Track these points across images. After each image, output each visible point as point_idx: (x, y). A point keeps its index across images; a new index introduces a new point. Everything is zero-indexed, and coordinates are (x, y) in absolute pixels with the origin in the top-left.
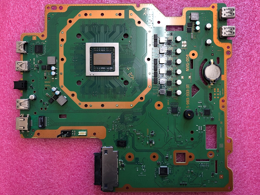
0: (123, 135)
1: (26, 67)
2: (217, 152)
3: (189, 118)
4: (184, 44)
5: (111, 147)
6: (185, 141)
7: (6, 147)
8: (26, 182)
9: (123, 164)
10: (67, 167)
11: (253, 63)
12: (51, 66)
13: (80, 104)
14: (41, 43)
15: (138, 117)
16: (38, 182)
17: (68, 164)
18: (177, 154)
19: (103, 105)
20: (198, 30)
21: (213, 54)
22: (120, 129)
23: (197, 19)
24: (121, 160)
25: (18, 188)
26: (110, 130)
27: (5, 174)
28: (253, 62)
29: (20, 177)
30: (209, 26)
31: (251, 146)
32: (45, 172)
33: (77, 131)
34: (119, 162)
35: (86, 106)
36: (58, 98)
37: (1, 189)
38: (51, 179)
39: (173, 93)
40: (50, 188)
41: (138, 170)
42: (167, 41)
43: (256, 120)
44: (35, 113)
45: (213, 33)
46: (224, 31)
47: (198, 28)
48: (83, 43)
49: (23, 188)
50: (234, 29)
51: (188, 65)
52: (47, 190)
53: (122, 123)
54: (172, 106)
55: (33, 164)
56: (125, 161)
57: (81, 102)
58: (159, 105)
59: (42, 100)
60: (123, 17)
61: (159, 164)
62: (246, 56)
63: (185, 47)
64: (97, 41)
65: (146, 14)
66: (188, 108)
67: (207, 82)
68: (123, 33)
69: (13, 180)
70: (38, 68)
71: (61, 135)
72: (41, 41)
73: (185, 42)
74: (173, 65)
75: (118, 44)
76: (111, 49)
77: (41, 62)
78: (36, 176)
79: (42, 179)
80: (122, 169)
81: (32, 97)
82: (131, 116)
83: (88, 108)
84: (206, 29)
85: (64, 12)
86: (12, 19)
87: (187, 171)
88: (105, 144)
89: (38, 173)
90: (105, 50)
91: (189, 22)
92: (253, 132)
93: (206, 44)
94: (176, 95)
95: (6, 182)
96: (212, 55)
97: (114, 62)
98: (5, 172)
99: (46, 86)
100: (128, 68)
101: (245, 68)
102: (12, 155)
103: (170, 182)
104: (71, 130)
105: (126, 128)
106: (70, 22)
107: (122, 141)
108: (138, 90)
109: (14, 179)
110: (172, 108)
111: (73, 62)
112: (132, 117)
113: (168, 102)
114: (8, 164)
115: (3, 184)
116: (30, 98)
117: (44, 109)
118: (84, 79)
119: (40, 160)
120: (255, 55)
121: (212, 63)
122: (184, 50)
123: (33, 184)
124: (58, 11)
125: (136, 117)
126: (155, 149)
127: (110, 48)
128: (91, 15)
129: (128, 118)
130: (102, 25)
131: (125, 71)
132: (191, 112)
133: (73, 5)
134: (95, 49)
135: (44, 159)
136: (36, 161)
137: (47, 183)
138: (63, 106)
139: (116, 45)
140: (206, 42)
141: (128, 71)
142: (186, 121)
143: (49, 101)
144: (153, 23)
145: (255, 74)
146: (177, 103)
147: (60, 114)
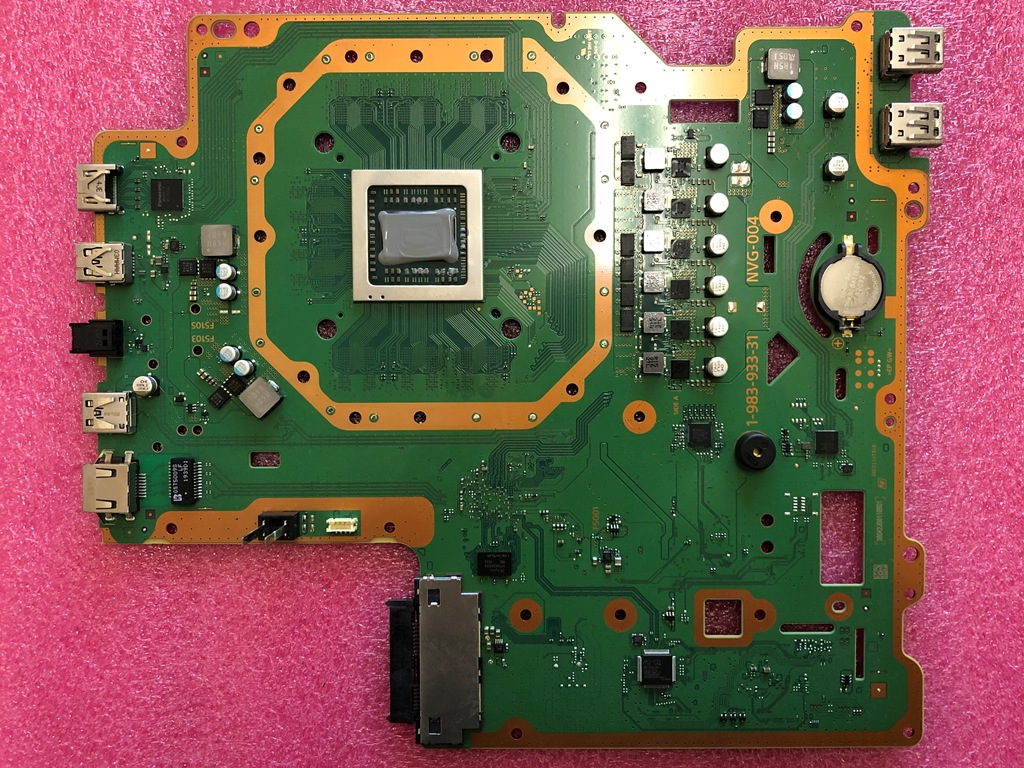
0: (500, 533)
1: (116, 266)
2: (863, 596)
3: (758, 467)
4: (741, 174)
5: (453, 578)
6: (740, 554)
7: (19, 553)
8: (101, 685)
9: (502, 641)
10: (257, 624)
11: (978, 207)
12: (213, 262)
13: (331, 411)
14: (173, 171)
15: (558, 462)
16: (147, 684)
17: (262, 615)
18: (711, 605)
19: (420, 417)
20: (796, 121)
21: (854, 213)
22: (487, 506)
23: (792, 74)
24: (493, 628)
25: (70, 708)
26: (448, 512)
27: (17, 656)
28: (978, 204)
29: (75, 666)
30: (838, 102)
31: (970, 532)
32: (175, 648)
33: (321, 519)
34: (483, 636)
35: (355, 417)
36: (244, 387)
37: (5, 712)
38: (196, 672)
39: (696, 367)
40: (193, 706)
41: (556, 665)
42: (673, 165)
43: (988, 432)
44: (157, 446)
45: (857, 129)
46: (896, 123)
47: (795, 111)
48: (340, 172)
49: (90, 708)
50: (936, 114)
51: (755, 257)
52: (185, 714)
53: (494, 487)
54: (691, 420)
55: (127, 616)
56: (507, 632)
57: (335, 405)
58: (640, 416)
59: (182, 397)
60: (497, 65)
61: (637, 643)
62: (951, 183)
63: (742, 185)
64: (394, 161)
65: (589, 55)
66: (753, 427)
67: (829, 324)
68: (499, 131)
69: (51, 679)
70: (165, 271)
71: (258, 534)
72: (175, 163)
73: (744, 166)
74: (694, 256)
75: (478, 173)
76: (452, 196)
77: (175, 246)
78: (138, 663)
79: (162, 674)
80: (498, 663)
81: (144, 383)
82: (532, 456)
83: (364, 426)
84: (828, 114)
85: (264, 48)
86: (19, 48)
87: (749, 671)
88: (430, 567)
89: (146, 650)
90: (426, 200)
91: (762, 86)
92: (978, 478)
93: (827, 176)
94: (708, 375)
95: (22, 686)
96: (849, 219)
97: (463, 246)
98: (17, 647)
99: (197, 340)
100: (518, 271)
101: (946, 231)
102: (44, 584)
103: (679, 709)
104: (299, 514)
105: (512, 506)
106: (290, 84)
107: (495, 554)
108: (560, 359)
109: (53, 673)
110: (693, 429)
111: (301, 245)
112: (534, 461)
113: (676, 404)
114: (28, 620)
115: (11, 696)
116: (135, 388)
117: (190, 431)
118: (345, 313)
119: (154, 600)
120: (985, 175)
121: (850, 251)
122: (741, 198)
123: (126, 693)
124: (240, 40)
125: (550, 461)
126: (622, 585)
127: (449, 191)
128: (370, 57)
129: (518, 465)
130: (416, 98)
131: (507, 281)
132: (764, 444)
133: (300, 18)
134: (390, 195)
135: (168, 596)
136: (136, 606)
137: (182, 688)
138: (265, 420)
139: (472, 180)
140: (826, 164)
141: (520, 280)
142: (746, 479)
143: (211, 401)
144: (616, 92)
145: (987, 253)
146: (709, 408)
147: (256, 449)
